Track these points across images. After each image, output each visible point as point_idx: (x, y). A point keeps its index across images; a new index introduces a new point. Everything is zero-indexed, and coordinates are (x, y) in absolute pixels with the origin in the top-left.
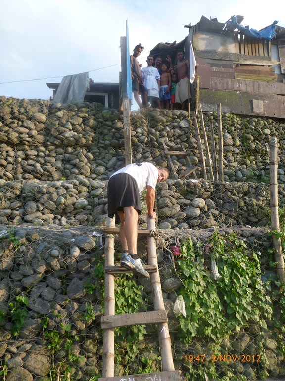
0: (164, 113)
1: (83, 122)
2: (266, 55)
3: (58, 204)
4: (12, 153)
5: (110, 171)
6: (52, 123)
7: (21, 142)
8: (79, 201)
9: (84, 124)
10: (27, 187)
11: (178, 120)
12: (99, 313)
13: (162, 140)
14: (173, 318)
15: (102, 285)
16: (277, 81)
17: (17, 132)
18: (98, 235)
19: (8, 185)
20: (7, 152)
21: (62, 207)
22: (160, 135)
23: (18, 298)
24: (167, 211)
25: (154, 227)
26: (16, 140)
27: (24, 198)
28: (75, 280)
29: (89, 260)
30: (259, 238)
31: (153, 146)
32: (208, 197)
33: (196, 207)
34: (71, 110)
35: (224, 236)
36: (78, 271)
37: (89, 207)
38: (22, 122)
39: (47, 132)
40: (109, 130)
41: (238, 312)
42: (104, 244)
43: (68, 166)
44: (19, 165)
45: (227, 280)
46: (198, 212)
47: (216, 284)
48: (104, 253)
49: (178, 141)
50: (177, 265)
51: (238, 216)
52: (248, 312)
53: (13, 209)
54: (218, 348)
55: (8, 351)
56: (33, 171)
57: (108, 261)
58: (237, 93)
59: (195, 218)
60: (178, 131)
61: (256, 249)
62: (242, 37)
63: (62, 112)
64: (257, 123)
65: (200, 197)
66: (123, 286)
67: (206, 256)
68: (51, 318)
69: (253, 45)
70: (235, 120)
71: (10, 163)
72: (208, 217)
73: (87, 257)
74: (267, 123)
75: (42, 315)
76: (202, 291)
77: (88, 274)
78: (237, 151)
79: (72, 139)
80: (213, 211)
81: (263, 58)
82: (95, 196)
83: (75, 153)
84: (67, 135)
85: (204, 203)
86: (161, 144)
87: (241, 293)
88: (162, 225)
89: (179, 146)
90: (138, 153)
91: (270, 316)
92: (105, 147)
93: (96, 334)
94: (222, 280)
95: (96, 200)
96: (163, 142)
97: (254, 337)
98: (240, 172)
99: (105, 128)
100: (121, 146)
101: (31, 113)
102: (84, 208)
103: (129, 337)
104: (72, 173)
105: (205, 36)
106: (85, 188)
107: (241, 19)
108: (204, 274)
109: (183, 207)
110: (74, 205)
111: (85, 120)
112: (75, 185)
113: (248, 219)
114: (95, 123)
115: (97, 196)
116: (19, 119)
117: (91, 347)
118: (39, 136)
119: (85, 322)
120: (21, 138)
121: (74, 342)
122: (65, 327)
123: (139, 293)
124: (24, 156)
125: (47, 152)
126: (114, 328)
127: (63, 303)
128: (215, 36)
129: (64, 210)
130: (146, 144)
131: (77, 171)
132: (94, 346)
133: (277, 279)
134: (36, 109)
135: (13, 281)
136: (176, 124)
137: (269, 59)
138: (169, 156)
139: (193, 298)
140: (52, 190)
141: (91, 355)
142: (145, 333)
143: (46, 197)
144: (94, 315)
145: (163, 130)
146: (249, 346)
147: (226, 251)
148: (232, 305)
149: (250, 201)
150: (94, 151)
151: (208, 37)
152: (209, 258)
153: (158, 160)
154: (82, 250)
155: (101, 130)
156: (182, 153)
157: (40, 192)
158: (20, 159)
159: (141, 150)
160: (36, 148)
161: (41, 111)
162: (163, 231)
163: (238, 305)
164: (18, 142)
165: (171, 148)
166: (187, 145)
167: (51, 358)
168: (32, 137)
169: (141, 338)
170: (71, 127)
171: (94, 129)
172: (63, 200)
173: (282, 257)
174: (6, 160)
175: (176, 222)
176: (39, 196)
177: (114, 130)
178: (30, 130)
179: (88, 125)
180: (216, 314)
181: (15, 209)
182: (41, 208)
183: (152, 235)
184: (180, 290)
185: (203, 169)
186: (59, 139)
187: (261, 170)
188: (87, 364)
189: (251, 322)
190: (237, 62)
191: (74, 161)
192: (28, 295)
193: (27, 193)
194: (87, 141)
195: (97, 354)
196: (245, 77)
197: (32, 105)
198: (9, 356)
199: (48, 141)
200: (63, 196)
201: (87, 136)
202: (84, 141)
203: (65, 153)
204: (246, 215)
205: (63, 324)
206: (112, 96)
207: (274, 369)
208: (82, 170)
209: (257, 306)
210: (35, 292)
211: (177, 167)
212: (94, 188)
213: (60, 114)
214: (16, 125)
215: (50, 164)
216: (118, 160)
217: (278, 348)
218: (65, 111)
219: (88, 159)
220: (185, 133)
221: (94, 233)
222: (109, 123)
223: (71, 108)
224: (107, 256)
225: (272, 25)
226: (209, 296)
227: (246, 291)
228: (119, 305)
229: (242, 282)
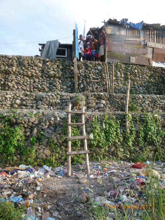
0: (91, 63)
1: (57, 67)
2: (138, 36)
3: (49, 102)
4: (29, 80)
5: (68, 88)
6: (44, 68)
7: (32, 76)
8: (57, 101)
9: (58, 68)
10: (38, 95)
11: (97, 66)
12: (66, 138)
13: (90, 75)
14: (89, 140)
15: (67, 129)
16: (143, 48)
17: (31, 71)
18: (65, 113)
19: (30, 94)
20: (27, 80)
21: (51, 103)
22: (90, 73)
23: (41, 132)
24: (90, 105)
25: (84, 111)
26: (30, 75)
27: (37, 100)
28: (58, 128)
29: (63, 121)
30: (120, 116)
31: (86, 77)
32: (107, 100)
33: (102, 104)
34: (52, 62)
35: (108, 115)
36: (59, 125)
37: (61, 103)
38: (33, 67)
39: (42, 71)
40: (68, 71)
41: (111, 139)
42: (67, 116)
43: (51, 86)
44: (32, 85)
45: (107, 129)
46: (102, 105)
47: (104, 130)
48: (67, 119)
49: (97, 75)
50: (91, 124)
51: (118, 107)
52: (114, 139)
53: (33, 104)
54: (103, 150)
55: (38, 148)
56: (37, 88)
57: (69, 122)
58: (124, 53)
59: (101, 108)
60: (97, 71)
61: (119, 119)
62: (128, 26)
63: (48, 63)
64: (132, 67)
65: (103, 100)
66: (73, 130)
67: (101, 121)
68: (51, 139)
69: (133, 31)
70: (122, 66)
71: (28, 84)
72: (106, 108)
73: (62, 120)
74: (136, 67)
75: (48, 138)
76: (99, 132)
77: (62, 126)
78: (122, 79)
79: (53, 75)
80: (108, 105)
81: (137, 37)
82: (63, 99)
83: (54, 80)
84: (51, 73)
85: (105, 102)
86: (89, 76)
87: (112, 133)
88: (88, 110)
89: (97, 77)
90: (80, 80)
91: (122, 141)
92: (66, 78)
93: (65, 144)
94: (106, 129)
95: (63, 100)
96: (90, 76)
97: (116, 147)
98: (123, 89)
99: (66, 70)
100: (73, 77)
101: (36, 64)
102: (59, 103)
103: (75, 145)
104: (53, 89)
105: (111, 27)
106: (59, 96)
107: (127, 20)
108: (100, 127)
109: (97, 103)
110: (55, 102)
111: (58, 66)
112: (55, 95)
113: (122, 109)
114: (62, 67)
115: (64, 99)
116: (31, 66)
117: (63, 148)
118: (39, 73)
119: (61, 140)
120: (32, 74)
121: (58, 146)
122: (56, 141)
123: (78, 132)
124: (33, 81)
125: (43, 80)
126: (71, 140)
127: (55, 134)
128: (115, 27)
129: (52, 104)
130: (84, 76)
131: (55, 88)
132: (64, 148)
133: (125, 129)
134: (38, 61)
135: (39, 128)
136: (96, 68)
137: (139, 37)
138: (93, 82)
139: (96, 134)
140: (47, 97)
141: (63, 150)
142: (80, 144)
143: (45, 99)
144: (64, 138)
145: (91, 70)
146: (114, 150)
147: (108, 119)
148: (109, 137)
149: (123, 101)
150: (62, 79)
151: (112, 27)
152: (102, 122)
153: (88, 83)
154: (60, 118)
155: (64, 71)
156: (98, 81)
157: (43, 97)
158: (32, 83)
159: (81, 79)
160: (38, 78)
161: (40, 62)
162: (87, 113)
163: (111, 137)
164: (31, 76)
165: (94, 79)
166: (101, 77)
167: (51, 151)
168: (37, 73)
169: (79, 146)
170: (52, 69)
171: (62, 70)
172: (51, 101)
173: (127, 122)
174: (26, 83)
175: (94, 109)
176: (43, 99)
177: (70, 71)
178: (36, 71)
179: (59, 69)
180: (103, 139)
181: (34, 104)
182: (43, 104)
183: (83, 114)
184: (92, 131)
185: (107, 88)
186: (48, 74)
187: (132, 87)
188: (62, 153)
189: (115, 142)
190: (125, 39)
191: (54, 84)
192: (44, 132)
193: (38, 98)
194: (59, 75)
195: (65, 150)
196: (128, 46)
197: (36, 60)
198: (38, 150)
199: (43, 75)
200: (51, 99)
201: (59, 73)
202: (58, 75)
203: (50, 80)
204: (121, 107)
205: (55, 140)
206: (69, 49)
207: (122, 158)
208: (57, 88)
209: (118, 137)
210: (46, 131)
211: (96, 86)
212: (62, 96)
213: (48, 64)
214: (30, 68)
215: (44, 85)
216: (72, 83)
217: (124, 151)
218: (50, 62)
219: (60, 83)
220: (100, 72)
221: (64, 113)
222: (68, 67)
223: (52, 61)
224: (68, 120)
225: (141, 22)
226: (101, 134)
227: (113, 133)
228: (72, 136)
229: (112, 130)
